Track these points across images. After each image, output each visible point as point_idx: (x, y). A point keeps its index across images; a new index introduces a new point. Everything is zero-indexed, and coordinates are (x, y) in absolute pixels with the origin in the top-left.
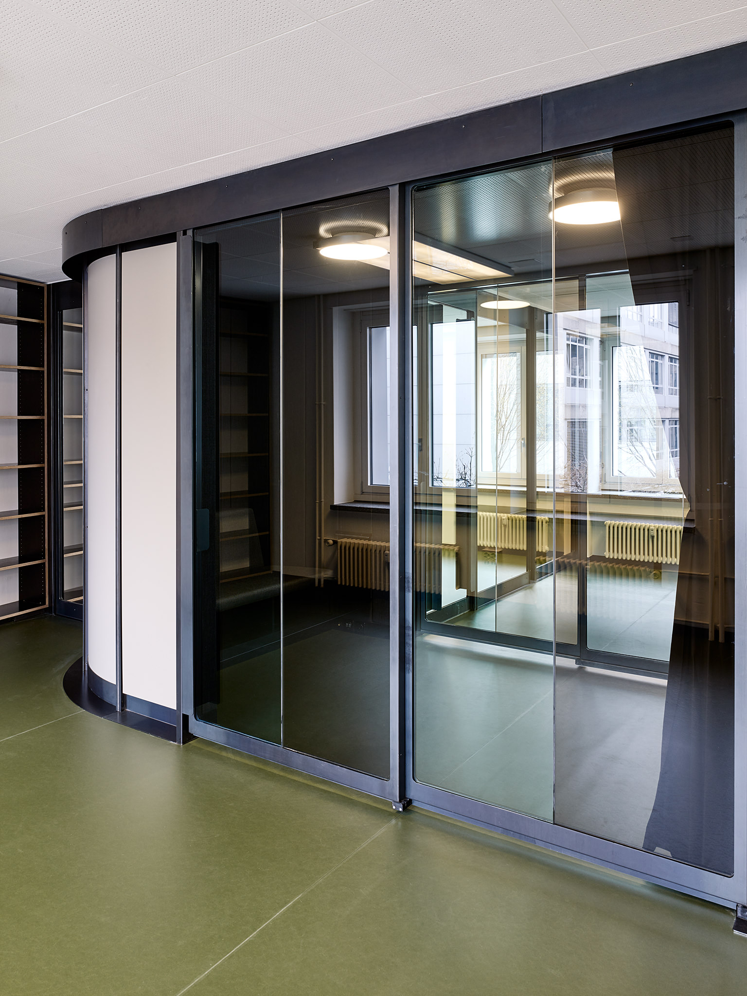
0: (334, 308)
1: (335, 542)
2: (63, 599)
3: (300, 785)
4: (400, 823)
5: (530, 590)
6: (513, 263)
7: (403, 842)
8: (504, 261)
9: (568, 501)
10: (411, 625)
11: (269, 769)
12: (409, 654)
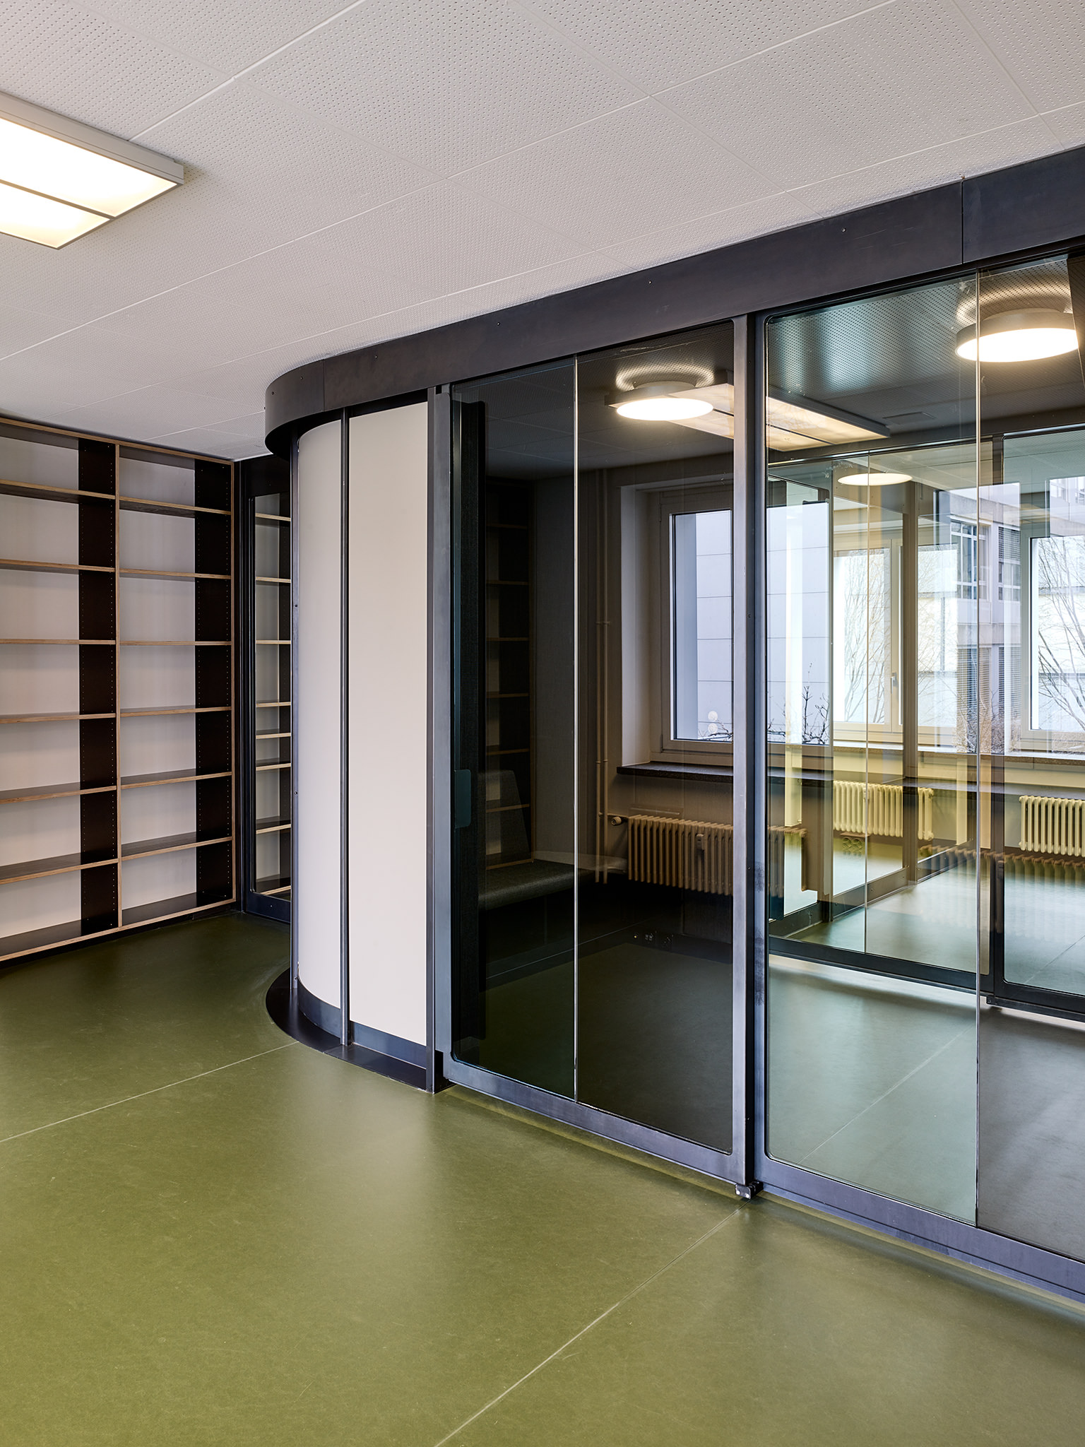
0: (622, 488)
1: (624, 820)
2: (256, 891)
3: (600, 1156)
4: (747, 1216)
5: (910, 895)
6: (889, 419)
7: (752, 1239)
8: (877, 416)
9: (964, 766)
10: (763, 937)
11: (556, 1132)
12: (761, 978)
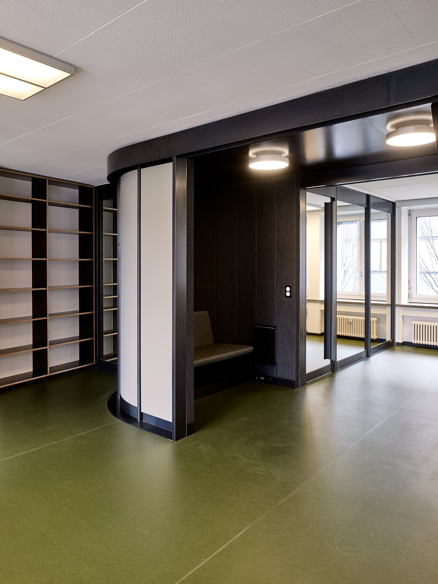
2: (103, 360)
